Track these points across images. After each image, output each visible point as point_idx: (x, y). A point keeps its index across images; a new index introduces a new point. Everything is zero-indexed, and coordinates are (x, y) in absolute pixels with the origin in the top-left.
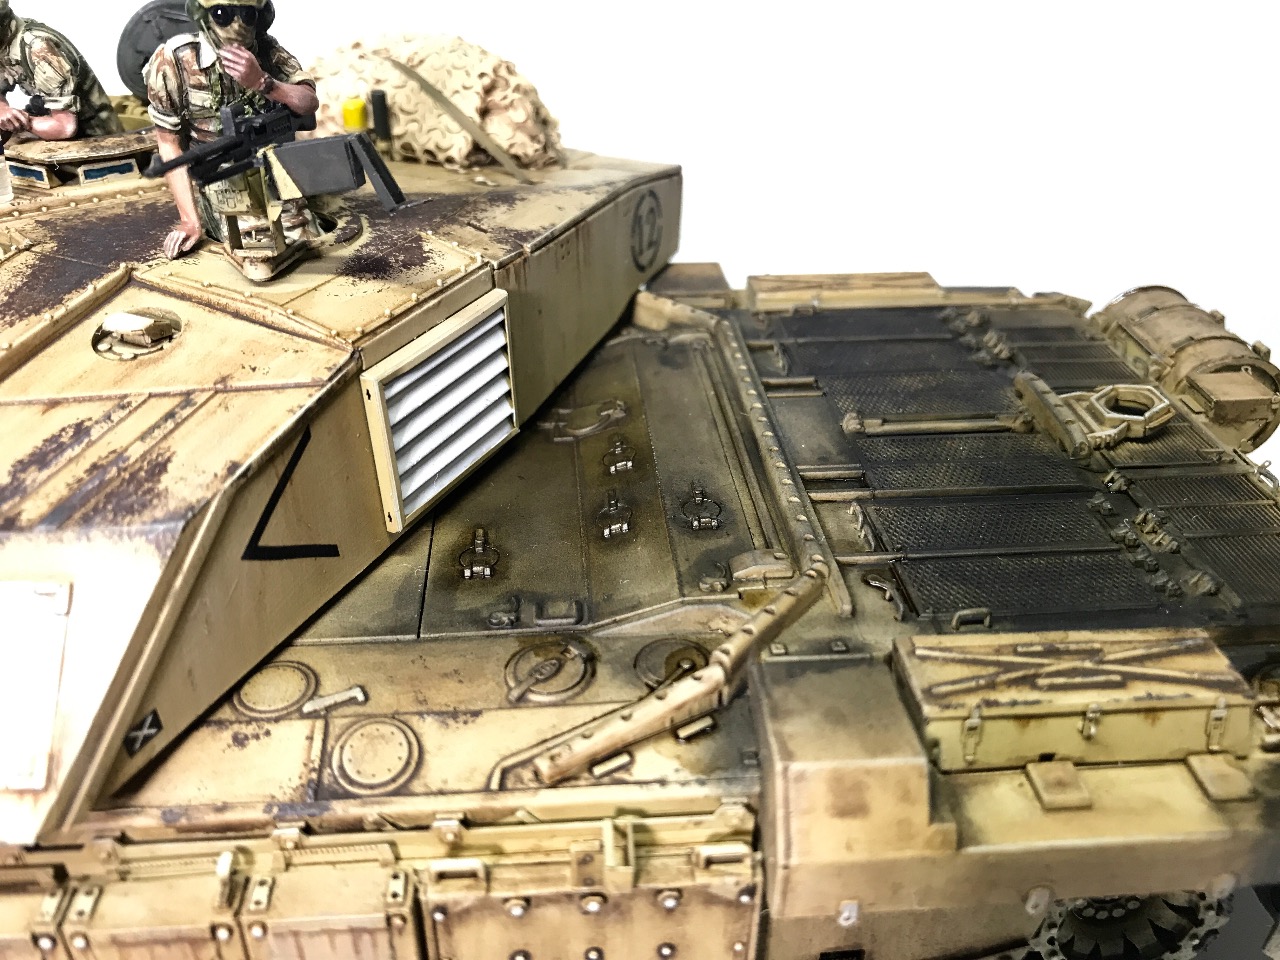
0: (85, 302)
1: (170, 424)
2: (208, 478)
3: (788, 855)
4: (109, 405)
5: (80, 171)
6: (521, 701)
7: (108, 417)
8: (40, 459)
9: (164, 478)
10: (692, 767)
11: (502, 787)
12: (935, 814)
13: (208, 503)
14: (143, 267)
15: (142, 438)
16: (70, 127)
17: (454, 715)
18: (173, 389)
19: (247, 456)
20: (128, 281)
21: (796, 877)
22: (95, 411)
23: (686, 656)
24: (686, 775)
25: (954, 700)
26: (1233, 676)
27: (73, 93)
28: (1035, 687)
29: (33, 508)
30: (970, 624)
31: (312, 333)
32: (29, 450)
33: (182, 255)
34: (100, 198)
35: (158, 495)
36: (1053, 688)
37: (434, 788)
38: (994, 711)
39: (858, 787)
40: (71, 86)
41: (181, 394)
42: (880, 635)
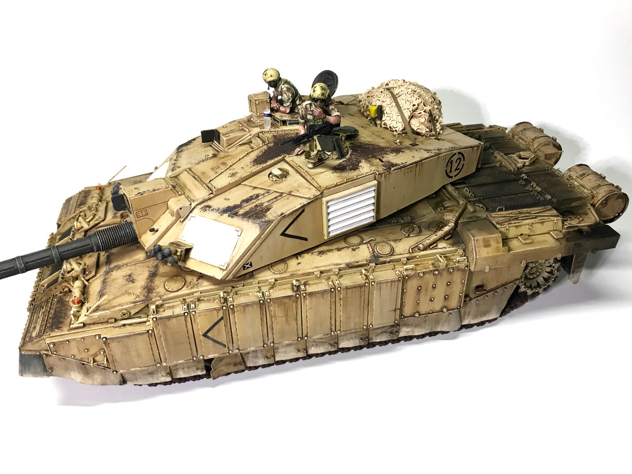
0: (271, 163)
1: (275, 200)
2: (276, 215)
3: (476, 256)
4: (266, 191)
5: (288, 123)
6: (408, 236)
7: (264, 194)
8: (247, 201)
9: (268, 212)
10: (450, 244)
11: (413, 252)
12: (503, 246)
13: (274, 221)
14: (287, 156)
15: (268, 202)
16: (288, 111)
17: (396, 240)
18: (279, 191)
19: (286, 212)
20: (283, 160)
21: (478, 261)
22: (262, 192)
23: (440, 225)
24: (449, 246)
25: (503, 224)
26: (557, 214)
27: (291, 102)
28: (518, 220)
29: (241, 211)
30: (501, 210)
31: (313, 184)
32: (246, 198)
33: (297, 155)
34: (291, 130)
35: (265, 216)
36: (522, 220)
37: (399, 253)
38: (511, 225)
39: (489, 241)
40: (290, 101)
41: (280, 193)
42: (483, 215)
